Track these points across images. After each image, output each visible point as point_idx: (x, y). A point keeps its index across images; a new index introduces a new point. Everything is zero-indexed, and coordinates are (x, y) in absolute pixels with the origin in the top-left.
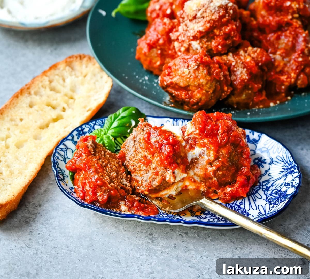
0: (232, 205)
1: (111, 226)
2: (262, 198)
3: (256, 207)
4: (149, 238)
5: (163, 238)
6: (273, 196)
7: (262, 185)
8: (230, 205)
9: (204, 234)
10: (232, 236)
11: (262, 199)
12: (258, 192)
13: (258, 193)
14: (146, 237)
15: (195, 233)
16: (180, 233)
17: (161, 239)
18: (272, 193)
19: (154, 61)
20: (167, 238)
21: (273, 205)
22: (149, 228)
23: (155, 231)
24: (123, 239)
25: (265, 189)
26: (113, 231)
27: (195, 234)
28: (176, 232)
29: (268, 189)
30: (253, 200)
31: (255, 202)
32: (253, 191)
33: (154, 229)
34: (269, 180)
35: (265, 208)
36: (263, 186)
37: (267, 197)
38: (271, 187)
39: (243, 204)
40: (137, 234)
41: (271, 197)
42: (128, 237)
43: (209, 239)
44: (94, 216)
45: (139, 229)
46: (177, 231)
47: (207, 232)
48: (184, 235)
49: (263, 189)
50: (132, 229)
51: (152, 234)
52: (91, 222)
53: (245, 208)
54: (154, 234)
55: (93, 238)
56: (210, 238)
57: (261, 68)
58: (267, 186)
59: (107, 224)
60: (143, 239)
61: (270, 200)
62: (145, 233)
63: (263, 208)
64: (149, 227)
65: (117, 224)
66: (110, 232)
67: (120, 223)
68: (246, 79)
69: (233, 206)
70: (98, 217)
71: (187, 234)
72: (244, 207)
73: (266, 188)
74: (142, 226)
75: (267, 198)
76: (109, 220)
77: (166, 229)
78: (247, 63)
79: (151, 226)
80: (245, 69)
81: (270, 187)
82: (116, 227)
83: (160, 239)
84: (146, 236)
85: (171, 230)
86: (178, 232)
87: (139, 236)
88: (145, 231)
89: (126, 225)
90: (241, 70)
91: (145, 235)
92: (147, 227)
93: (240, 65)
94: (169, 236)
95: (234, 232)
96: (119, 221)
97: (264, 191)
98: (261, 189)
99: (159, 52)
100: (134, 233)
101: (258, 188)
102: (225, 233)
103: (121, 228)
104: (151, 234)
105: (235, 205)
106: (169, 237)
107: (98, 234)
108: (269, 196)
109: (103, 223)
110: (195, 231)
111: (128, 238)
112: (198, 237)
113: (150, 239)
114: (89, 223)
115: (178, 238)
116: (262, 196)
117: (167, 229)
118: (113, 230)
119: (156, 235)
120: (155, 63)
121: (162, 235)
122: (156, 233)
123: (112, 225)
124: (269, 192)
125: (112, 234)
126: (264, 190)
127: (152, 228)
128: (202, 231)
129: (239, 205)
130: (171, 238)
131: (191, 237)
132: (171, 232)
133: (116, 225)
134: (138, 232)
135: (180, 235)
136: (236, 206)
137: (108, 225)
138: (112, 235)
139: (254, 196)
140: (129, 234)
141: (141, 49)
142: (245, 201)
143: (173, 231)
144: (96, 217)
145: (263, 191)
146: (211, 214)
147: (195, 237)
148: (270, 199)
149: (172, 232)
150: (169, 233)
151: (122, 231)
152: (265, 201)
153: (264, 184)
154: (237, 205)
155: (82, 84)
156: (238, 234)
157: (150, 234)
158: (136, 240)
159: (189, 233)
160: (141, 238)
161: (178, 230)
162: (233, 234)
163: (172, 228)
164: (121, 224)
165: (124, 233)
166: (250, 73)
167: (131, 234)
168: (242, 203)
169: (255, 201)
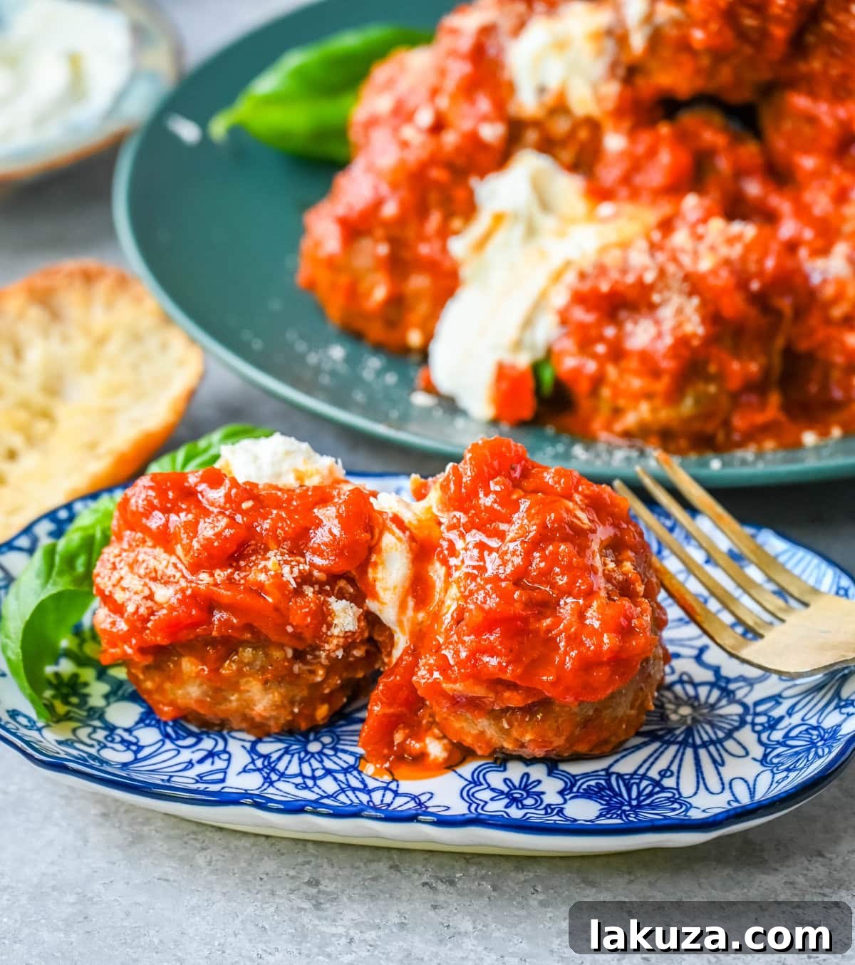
0: (631, 778)
1: (164, 853)
2: (747, 753)
3: (723, 784)
4: (305, 894)
5: (360, 895)
6: (788, 746)
7: (752, 711)
8: (624, 780)
9: (517, 884)
10: (624, 889)
11: (748, 759)
12: (737, 735)
13: (735, 740)
14: (292, 891)
15: (483, 878)
16: (425, 879)
17: (350, 898)
18: (786, 736)
19: (363, 286)
20: (372, 896)
21: (784, 774)
22: (309, 863)
23: (330, 872)
24: (205, 898)
25: (762, 724)
26: (169, 870)
27: (484, 883)
28: (409, 877)
29: (772, 725)
30: (714, 761)
31: (720, 768)
32: (715, 733)
33: (325, 865)
34: (780, 696)
35: (754, 785)
36: (756, 714)
37: (769, 750)
38: (787, 718)
39: (672, 774)
40: (261, 883)
41: (781, 749)
42: (225, 890)
43: (534, 899)
44: (99, 820)
45: (269, 865)
46: (415, 871)
47: (531, 875)
48: (441, 887)
49: (753, 724)
50: (243, 865)
51: (317, 883)
52: (86, 842)
53: (678, 789)
54: (325, 882)
55: (90, 895)
56: (541, 897)
57: (761, 301)
58: (769, 717)
59: (148, 849)
60: (280, 897)
61: (775, 761)
62: (292, 877)
63: (748, 785)
64: (307, 859)
65: (185, 848)
66: (157, 875)
67: (198, 845)
68: (695, 335)
69: (633, 781)
70: (117, 825)
71: (452, 883)
72: (678, 784)
73: (769, 721)
74: (282, 854)
75: (765, 756)
76: (158, 835)
77: (374, 866)
78: (702, 277)
79: (317, 857)
80: (695, 301)
81: (781, 718)
82: (181, 859)
83: (345, 899)
84: (292, 887)
85: (391, 867)
86: (420, 874)
87: (269, 887)
88: (292, 873)
89: (222, 853)
90: (676, 300)
91: (288, 886)
92: (300, 860)
93: (676, 283)
94: (381, 887)
95: (632, 878)
96: (196, 839)
97: (759, 733)
98: (748, 727)
99: (383, 249)
100: (249, 878)
101: (736, 724)
102: (598, 880)
103: (201, 860)
104: (314, 883)
105: (641, 780)
106: (381, 891)
107: (111, 882)
108: (774, 749)
109: (133, 843)
110: (484, 872)
111: (224, 894)
112: (493, 894)
113: (308, 897)
114: (80, 843)
115: (417, 896)
116: (749, 749)
117: (376, 864)
118: (168, 868)
119: (334, 885)
120: (369, 293)
121: (354, 887)
122: (334, 879)
123: (169, 850)
124: (777, 735)
125: (167, 880)
126: (758, 728)
127: (319, 861)
128: (513, 874)
129: (657, 777)
130: (388, 896)
131: (467, 892)
132: (393, 876)
133: (183, 852)
134: (264, 876)
135: (425, 884)
136: (645, 783)
137: (152, 851)
138: (164, 883)
139: (718, 750)
140: (228, 882)
141: (318, 244)
142: (680, 766)
143: (399, 871)
144: (108, 824)
145: (754, 731)
146: (545, 808)
147: (481, 894)
148: (778, 756)
149: (395, 876)
150: (382, 877)
151: (205, 873)
152: (758, 764)
153: (760, 709)
154: (651, 779)
155: (88, 366)
156: (651, 884)
157: (309, 883)
158: (256, 900)
159: (460, 878)
160: (273, 893)
161: (419, 868)
162: (631, 882)
163: (398, 863)
164: (203, 849)
165: (213, 878)
166: (713, 317)
167: (237, 881)
168: (669, 774)
169: (718, 764)
